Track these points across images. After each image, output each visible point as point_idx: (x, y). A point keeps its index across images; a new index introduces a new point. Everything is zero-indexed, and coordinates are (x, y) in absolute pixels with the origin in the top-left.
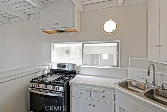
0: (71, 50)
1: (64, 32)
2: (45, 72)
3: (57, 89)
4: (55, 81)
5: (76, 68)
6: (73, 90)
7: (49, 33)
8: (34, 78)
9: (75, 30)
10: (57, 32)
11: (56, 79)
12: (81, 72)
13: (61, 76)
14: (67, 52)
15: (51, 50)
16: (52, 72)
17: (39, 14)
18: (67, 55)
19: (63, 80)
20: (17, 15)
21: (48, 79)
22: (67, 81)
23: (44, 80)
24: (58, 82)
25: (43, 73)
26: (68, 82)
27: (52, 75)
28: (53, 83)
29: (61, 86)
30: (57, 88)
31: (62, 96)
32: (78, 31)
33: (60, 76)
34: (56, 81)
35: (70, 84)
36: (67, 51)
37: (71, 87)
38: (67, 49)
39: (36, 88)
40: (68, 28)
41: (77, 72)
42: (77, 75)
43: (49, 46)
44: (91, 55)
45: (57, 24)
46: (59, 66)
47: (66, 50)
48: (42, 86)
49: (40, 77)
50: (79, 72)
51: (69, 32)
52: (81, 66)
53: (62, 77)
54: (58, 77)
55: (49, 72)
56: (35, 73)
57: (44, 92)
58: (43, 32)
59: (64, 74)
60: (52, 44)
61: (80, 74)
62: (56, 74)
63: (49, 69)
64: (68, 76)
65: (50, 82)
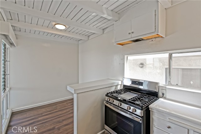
0: (147, 63)
1: (141, 40)
2: (118, 87)
3: (134, 111)
4: (129, 99)
5: (159, 89)
6: (155, 118)
7: (122, 45)
8: (108, 92)
9: (158, 36)
10: (132, 42)
11: (131, 99)
12: (168, 95)
13: (137, 95)
14: (141, 66)
15: (124, 64)
16: (125, 89)
17: (112, 26)
18: (142, 68)
19: (140, 101)
20: (94, 32)
21: (122, 96)
22: (146, 103)
23: (118, 96)
24: (135, 102)
25: (116, 88)
26: (148, 106)
27: (126, 92)
28: (128, 102)
29: (139, 109)
30: (133, 109)
31: (141, 122)
32: (162, 37)
33: (135, 95)
34: (132, 100)
35: (150, 109)
36: (142, 64)
37: (152, 114)
38: (142, 62)
39: (111, 103)
40: (147, 35)
41: (160, 94)
42: (160, 99)
43: (122, 59)
44: (183, 69)
45: (133, 33)
46: (133, 83)
47: (139, 63)
48: (116, 102)
49: (114, 92)
50: (163, 94)
51: (148, 39)
52: (167, 87)
53: (138, 97)
54: (134, 97)
55: (122, 88)
56: (109, 87)
57: (118, 109)
58: (117, 44)
59: (140, 94)
60: (126, 56)
61: (165, 98)
62: (130, 92)
63: (121, 84)
64: (147, 98)
65: (125, 100)
